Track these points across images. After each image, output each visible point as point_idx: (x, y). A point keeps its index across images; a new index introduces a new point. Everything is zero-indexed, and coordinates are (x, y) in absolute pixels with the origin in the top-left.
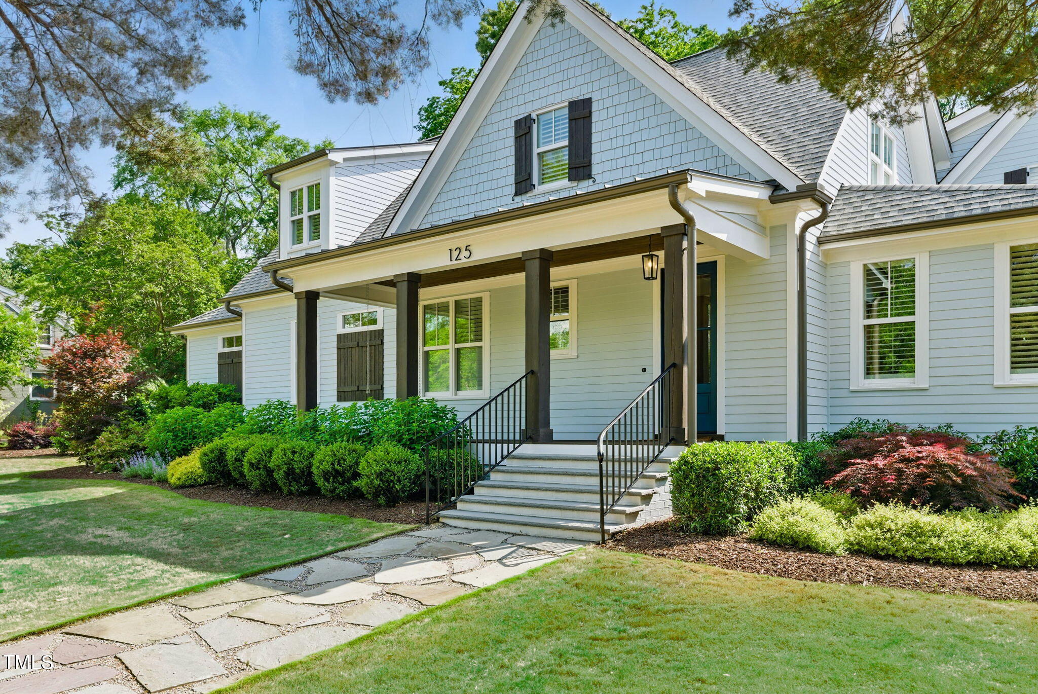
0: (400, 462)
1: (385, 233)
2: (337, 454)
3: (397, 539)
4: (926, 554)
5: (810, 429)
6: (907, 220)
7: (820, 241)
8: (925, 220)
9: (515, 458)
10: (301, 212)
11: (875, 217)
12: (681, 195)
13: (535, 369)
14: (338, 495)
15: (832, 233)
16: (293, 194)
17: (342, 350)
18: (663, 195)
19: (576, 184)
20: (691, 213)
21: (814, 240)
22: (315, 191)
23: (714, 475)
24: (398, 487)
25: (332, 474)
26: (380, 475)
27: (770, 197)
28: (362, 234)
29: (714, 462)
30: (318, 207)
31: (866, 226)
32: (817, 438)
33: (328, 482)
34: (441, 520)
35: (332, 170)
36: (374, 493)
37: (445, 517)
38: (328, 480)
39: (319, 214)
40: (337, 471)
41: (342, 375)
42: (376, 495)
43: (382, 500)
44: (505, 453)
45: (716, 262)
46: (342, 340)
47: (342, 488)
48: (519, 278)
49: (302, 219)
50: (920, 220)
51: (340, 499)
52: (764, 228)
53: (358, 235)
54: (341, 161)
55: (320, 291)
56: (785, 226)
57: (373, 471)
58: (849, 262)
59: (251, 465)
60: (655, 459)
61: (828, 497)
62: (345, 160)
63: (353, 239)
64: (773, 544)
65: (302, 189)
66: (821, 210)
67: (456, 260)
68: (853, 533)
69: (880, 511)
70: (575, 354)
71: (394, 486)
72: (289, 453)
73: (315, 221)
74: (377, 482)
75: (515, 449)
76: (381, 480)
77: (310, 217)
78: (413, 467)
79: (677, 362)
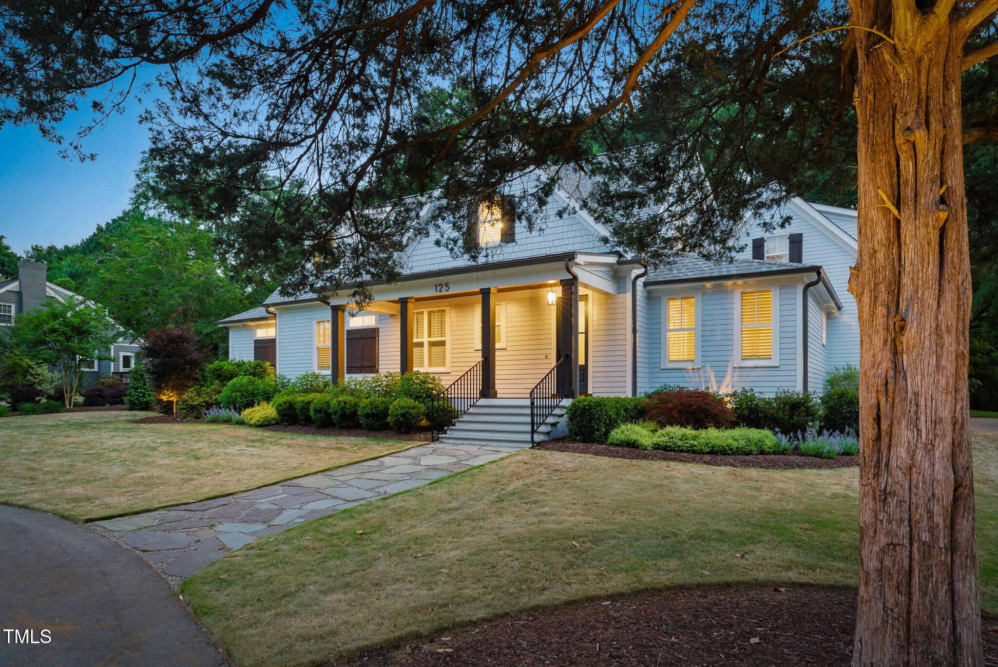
0: (414, 408)
3: (420, 448)
4: (689, 448)
5: (639, 390)
6: (690, 275)
7: (646, 284)
9: (477, 406)
12: (571, 265)
13: (487, 356)
14: (374, 427)
15: (650, 281)
17: (350, 340)
18: (562, 264)
19: (505, 245)
20: (576, 273)
21: (642, 284)
23: (589, 412)
24: (413, 422)
25: (371, 415)
26: (403, 415)
32: (643, 395)
34: (440, 439)
37: (442, 438)
38: (368, 419)
40: (374, 413)
41: (351, 356)
42: (400, 426)
46: (350, 334)
47: (377, 423)
51: (375, 430)
52: (615, 278)
56: (626, 277)
57: (398, 413)
58: (661, 296)
59: (316, 410)
60: (558, 406)
61: (645, 425)
64: (617, 445)
67: (439, 291)
68: (655, 439)
69: (669, 429)
70: (504, 346)
71: (411, 421)
72: (342, 404)
74: (401, 419)
75: (477, 401)
76: (403, 418)
79: (568, 354)
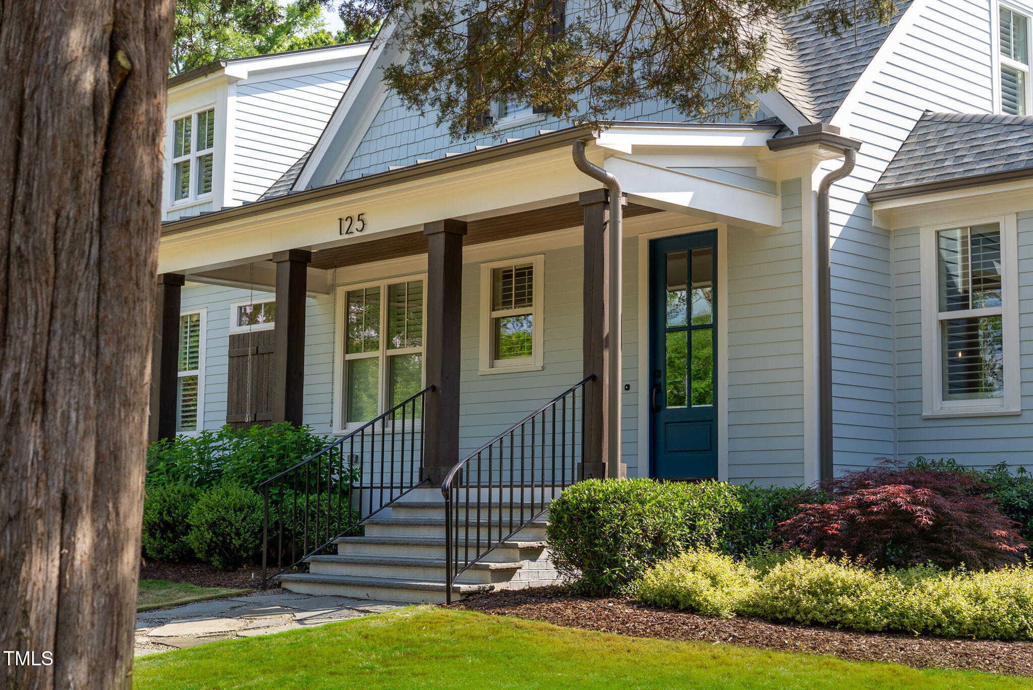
0: (241, 510)
1: (294, 184)
2: (167, 499)
4: (832, 617)
6: (981, 169)
7: (872, 199)
8: (1001, 169)
9: (402, 506)
10: (187, 152)
11: (947, 163)
12: (589, 155)
13: (438, 384)
14: (168, 556)
15: (888, 187)
16: (178, 124)
17: (236, 359)
19: (543, 118)
20: (610, 175)
21: (858, 198)
22: (207, 119)
23: (590, 517)
24: (236, 542)
25: (159, 527)
26: (213, 526)
27: (768, 142)
28: (277, 182)
29: (590, 500)
30: (210, 145)
31: (930, 178)
33: (155, 538)
34: (284, 585)
35: (232, 89)
36: (207, 551)
37: (287, 581)
39: (211, 155)
40: (166, 523)
41: (235, 397)
42: (209, 552)
43: (216, 561)
44: (386, 500)
45: (716, 231)
46: (236, 345)
48: (421, 261)
49: (189, 161)
50: (995, 170)
51: (170, 562)
52: (774, 183)
53: (270, 184)
54: (244, 76)
55: (186, 273)
56: (800, 180)
57: (203, 520)
58: (918, 228)
62: (251, 74)
63: (262, 191)
65: (189, 118)
66: (844, 159)
67: (347, 233)
70: (539, 364)
71: (231, 542)
73: (206, 163)
74: (209, 536)
75: (402, 494)
76: (214, 533)
77: (200, 158)
78: (259, 515)
79: (596, 373)
